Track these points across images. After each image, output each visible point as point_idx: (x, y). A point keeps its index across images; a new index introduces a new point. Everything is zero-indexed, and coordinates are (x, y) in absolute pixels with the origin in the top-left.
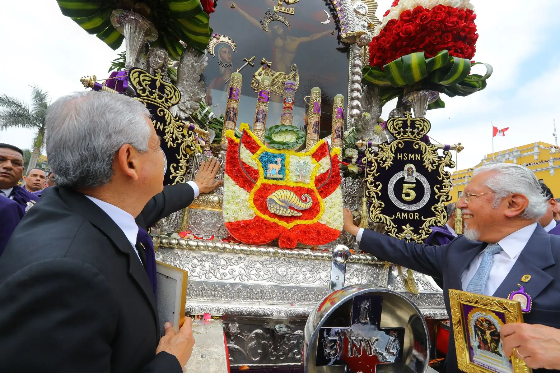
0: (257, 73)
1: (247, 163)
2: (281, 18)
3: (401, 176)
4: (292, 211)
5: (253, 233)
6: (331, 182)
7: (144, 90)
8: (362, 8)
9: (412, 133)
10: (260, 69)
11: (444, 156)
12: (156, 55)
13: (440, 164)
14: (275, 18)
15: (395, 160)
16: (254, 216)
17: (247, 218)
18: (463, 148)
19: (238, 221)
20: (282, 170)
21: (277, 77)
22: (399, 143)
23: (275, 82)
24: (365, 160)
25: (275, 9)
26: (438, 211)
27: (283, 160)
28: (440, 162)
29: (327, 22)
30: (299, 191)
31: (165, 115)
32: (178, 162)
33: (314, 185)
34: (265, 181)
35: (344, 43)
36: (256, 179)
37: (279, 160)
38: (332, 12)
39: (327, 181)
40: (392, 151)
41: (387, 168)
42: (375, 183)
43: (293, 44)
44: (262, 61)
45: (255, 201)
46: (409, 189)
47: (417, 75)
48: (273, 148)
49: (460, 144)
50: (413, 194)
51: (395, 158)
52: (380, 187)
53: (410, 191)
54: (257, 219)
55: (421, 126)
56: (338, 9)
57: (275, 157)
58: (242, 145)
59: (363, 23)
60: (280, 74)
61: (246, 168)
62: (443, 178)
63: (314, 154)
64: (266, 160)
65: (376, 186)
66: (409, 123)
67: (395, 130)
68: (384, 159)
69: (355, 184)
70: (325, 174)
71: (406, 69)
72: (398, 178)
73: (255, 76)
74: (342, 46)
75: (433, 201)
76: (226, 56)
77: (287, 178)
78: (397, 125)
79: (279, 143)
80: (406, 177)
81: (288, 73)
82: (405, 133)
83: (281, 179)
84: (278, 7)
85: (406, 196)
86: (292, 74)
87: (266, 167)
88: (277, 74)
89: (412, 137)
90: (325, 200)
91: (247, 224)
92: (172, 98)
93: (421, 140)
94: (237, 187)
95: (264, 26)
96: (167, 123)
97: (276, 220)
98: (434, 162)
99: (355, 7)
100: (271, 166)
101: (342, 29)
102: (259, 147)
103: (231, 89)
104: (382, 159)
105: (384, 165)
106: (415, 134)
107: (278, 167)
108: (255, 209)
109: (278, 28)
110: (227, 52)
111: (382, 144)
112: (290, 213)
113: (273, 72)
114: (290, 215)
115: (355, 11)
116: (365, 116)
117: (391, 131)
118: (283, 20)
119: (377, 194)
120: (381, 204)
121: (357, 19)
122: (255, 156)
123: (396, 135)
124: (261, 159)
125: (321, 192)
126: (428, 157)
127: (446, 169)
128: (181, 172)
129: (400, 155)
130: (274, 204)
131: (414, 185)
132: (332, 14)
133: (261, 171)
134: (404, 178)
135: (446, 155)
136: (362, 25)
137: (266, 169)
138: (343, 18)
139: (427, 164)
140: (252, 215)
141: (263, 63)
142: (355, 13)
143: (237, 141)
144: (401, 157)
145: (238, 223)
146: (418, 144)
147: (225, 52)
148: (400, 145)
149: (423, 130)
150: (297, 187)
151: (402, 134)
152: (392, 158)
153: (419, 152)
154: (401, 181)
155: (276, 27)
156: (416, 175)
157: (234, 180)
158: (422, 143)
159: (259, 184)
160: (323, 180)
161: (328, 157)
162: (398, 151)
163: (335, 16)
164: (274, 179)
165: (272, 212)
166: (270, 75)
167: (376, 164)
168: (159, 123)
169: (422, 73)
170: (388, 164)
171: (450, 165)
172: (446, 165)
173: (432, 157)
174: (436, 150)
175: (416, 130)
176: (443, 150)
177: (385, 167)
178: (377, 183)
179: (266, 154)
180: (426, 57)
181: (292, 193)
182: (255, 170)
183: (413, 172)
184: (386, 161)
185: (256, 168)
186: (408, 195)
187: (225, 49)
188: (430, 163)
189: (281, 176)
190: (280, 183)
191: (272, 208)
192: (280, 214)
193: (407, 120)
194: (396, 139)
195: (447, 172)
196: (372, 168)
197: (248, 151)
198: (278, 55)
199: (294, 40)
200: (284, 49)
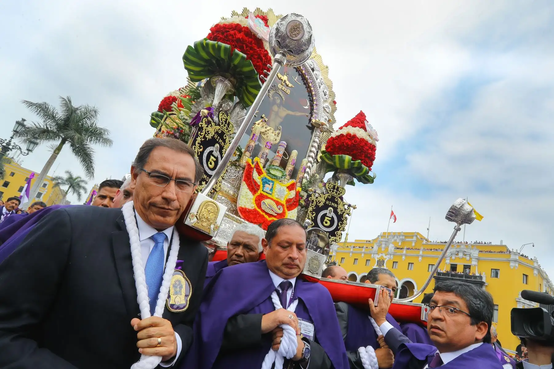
0: (257, 123)
1: (255, 180)
2: (281, 93)
3: (326, 213)
4: (273, 212)
5: (251, 216)
6: (293, 204)
7: (222, 123)
8: (328, 108)
9: (336, 193)
10: (260, 121)
11: (347, 209)
12: (228, 104)
13: (344, 212)
14: (277, 92)
15: (325, 203)
16: (254, 208)
17: (250, 208)
18: (356, 208)
19: (245, 208)
20: (271, 190)
21: (268, 130)
22: (329, 195)
23: (266, 133)
24: (311, 199)
25: (279, 86)
26: (338, 235)
27: (273, 185)
28: (345, 211)
29: (307, 107)
30: (278, 203)
31: (226, 139)
33: (285, 203)
34: (262, 192)
35: (312, 124)
36: (258, 189)
37: (271, 184)
38: (310, 102)
39: (291, 203)
40: (325, 199)
41: (320, 206)
42: (312, 212)
43: (284, 113)
44: (263, 116)
45: (256, 200)
46: (327, 220)
47: (346, 166)
48: (269, 176)
49: (355, 205)
50: (329, 223)
51: (325, 202)
52: (314, 215)
53: (328, 221)
54: (255, 210)
55: (341, 191)
56: (315, 103)
57: (269, 181)
58: (255, 169)
59: (326, 117)
60: (270, 129)
61: (254, 182)
62: (344, 220)
63: (288, 186)
64: (265, 182)
65: (313, 214)
66: (336, 187)
67: (329, 188)
68: (320, 201)
69: (301, 211)
70: (291, 199)
71: (342, 161)
72: (324, 213)
73: (255, 124)
74: (310, 125)
75: (337, 229)
77: (273, 194)
78: (330, 186)
79: (273, 175)
80: (328, 213)
81: (275, 130)
82: (333, 191)
83: (269, 194)
84: (281, 85)
85: (325, 223)
86: (278, 131)
87: (264, 185)
88: (269, 128)
89: (335, 194)
90: (289, 212)
91: (250, 211)
92: (231, 130)
93: (339, 197)
94: (248, 191)
95: (270, 94)
96: (226, 143)
97: (264, 214)
98: (342, 211)
99: (325, 106)
100: (267, 185)
101: (314, 116)
102: (263, 173)
103: (254, 134)
104: (319, 201)
105: (319, 205)
106: (337, 194)
107: (270, 187)
108: (255, 205)
109: (277, 99)
111: (321, 193)
112: (271, 212)
113: (266, 126)
114: (271, 213)
115: (324, 108)
116: (316, 176)
117: (327, 188)
118: (282, 95)
119: (312, 218)
120: (312, 224)
121: (323, 113)
122: (259, 177)
123: (329, 191)
124: (262, 180)
125: (287, 208)
126: (340, 207)
127: (347, 216)
129: (328, 202)
130: (265, 205)
131: (331, 219)
132: (310, 103)
133: (261, 186)
134: (327, 214)
135: (348, 209)
136: (325, 119)
137: (264, 187)
138: (316, 109)
139: (339, 210)
140: (253, 207)
141: (262, 118)
142: (323, 109)
143: (253, 166)
144: (328, 203)
145: (246, 209)
146: (337, 199)
148: (329, 197)
149: (341, 193)
150: (277, 201)
151: (331, 191)
152: (324, 202)
153: (337, 203)
154: (325, 215)
155: (276, 98)
156: (333, 214)
157: (247, 186)
158: (339, 199)
159: (259, 192)
160: (290, 202)
161: (294, 190)
162: (327, 199)
163: (312, 106)
164: (266, 193)
165: (263, 209)
166: (264, 127)
167: (315, 203)
168: (223, 142)
169: (348, 166)
170: (321, 204)
171: (348, 214)
172: (347, 214)
173: (342, 208)
174: (344, 205)
175: (338, 192)
176: (347, 206)
177: (319, 206)
178: (313, 212)
179: (265, 178)
180: (352, 160)
181: (274, 202)
182: (258, 185)
183: (331, 212)
184: (320, 202)
185: (259, 184)
186: (326, 223)
188: (340, 210)
189: (271, 192)
190: (269, 196)
191: (263, 207)
192: (266, 211)
193: (336, 185)
194: (328, 193)
195: (346, 217)
196: (313, 204)
197: (257, 174)
198: (273, 116)
199: (285, 111)
200: (277, 114)
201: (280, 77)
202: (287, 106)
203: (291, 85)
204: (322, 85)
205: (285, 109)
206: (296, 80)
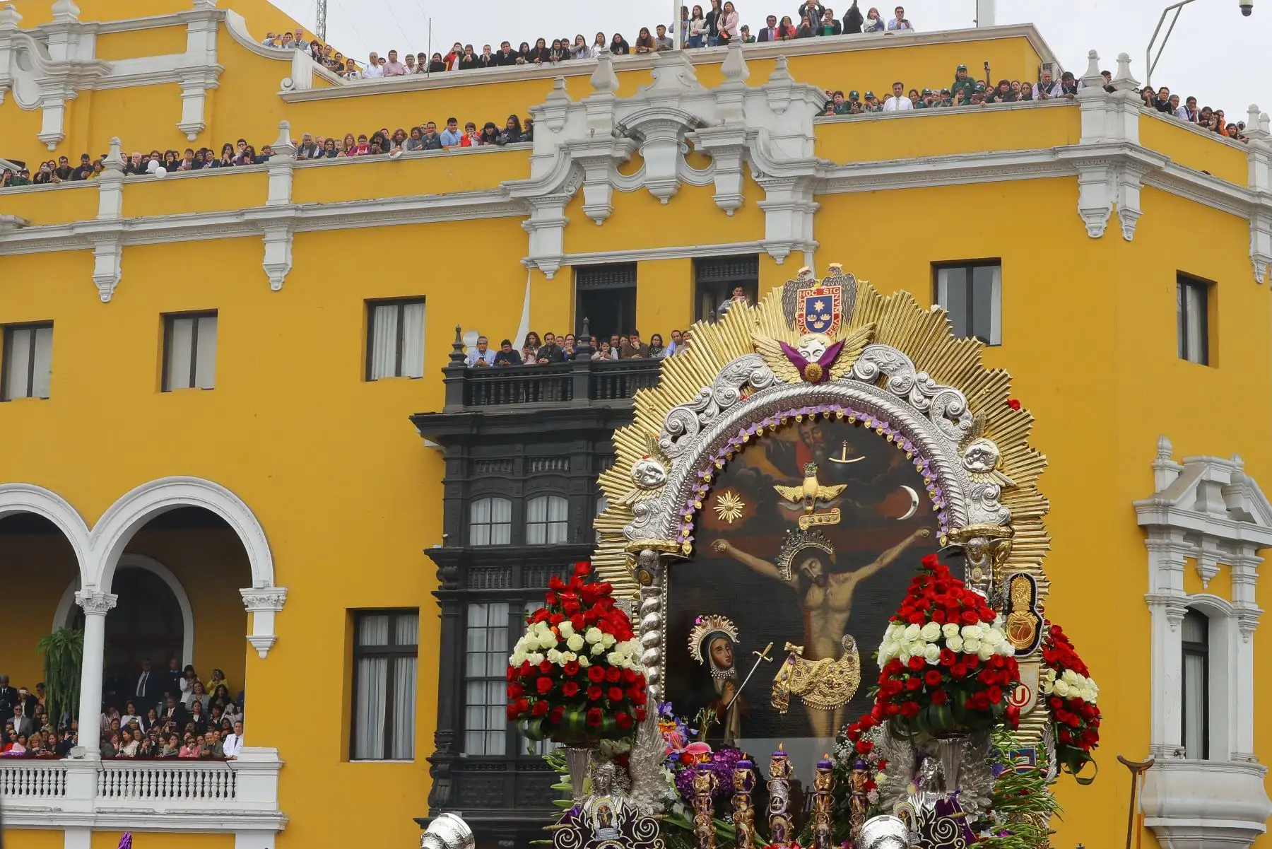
0: (780, 673)
8: (980, 457)
10: (785, 666)
23: (814, 684)
25: (800, 525)
29: (912, 512)
43: (844, 589)
44: (787, 646)
56: (928, 480)
59: (990, 491)
73: (775, 683)
76: (723, 656)
81: (837, 658)
84: (806, 518)
99: (966, 460)
101: (941, 523)
109: (810, 565)
110: (723, 647)
113: (810, 663)
115: (965, 468)
121: (972, 487)
136: (986, 498)
138: (940, 498)
141: (787, 653)
142: (966, 475)
147: (720, 649)
155: (806, 565)
187: (720, 643)
198: (816, 623)
199: (846, 580)
200: (826, 608)
201: (791, 499)
202: (848, 562)
203: (838, 487)
204: (931, 398)
205: (847, 575)
206: (844, 461)
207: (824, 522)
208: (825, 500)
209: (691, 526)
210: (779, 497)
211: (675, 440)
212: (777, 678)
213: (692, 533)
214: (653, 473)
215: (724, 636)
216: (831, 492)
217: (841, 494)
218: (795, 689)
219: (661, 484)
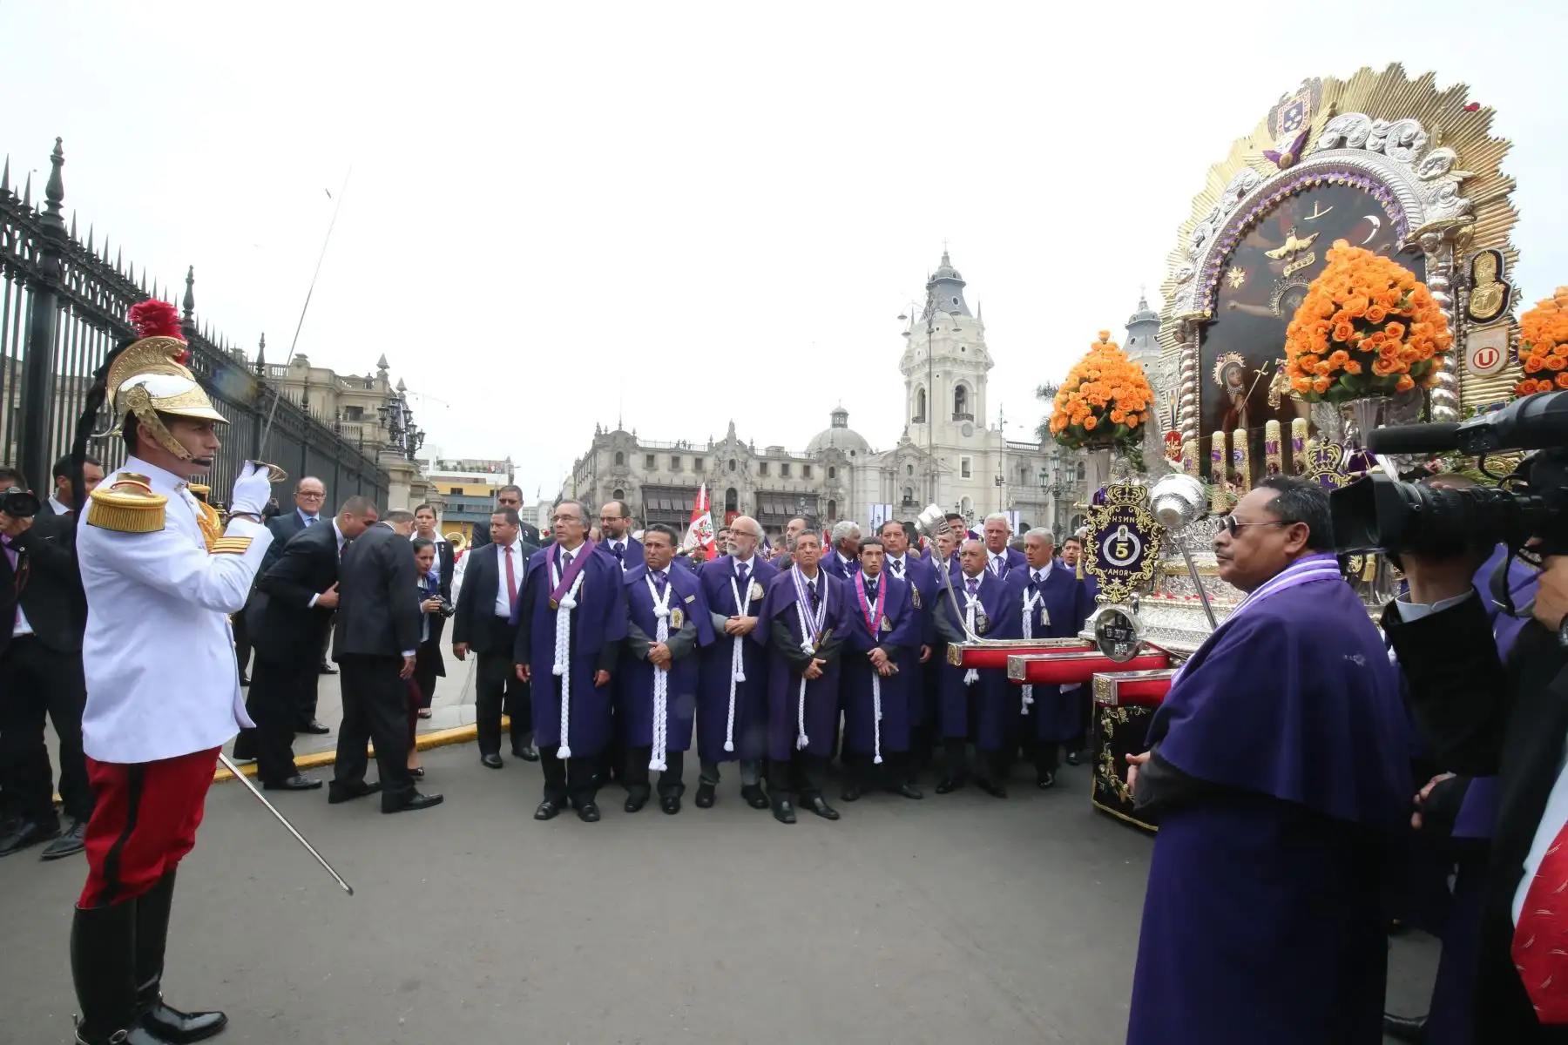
8: (1436, 165)
14: (1287, 288)
32: (1150, 543)
59: (1446, 189)
76: (1235, 379)
84: (1289, 267)
99: (1420, 172)
109: (1293, 300)
110: (1235, 373)
115: (1420, 180)
121: (1428, 193)
128: (1154, 549)
136: (1444, 196)
142: (1421, 186)
147: (1233, 373)
187: (1234, 369)
201: (1277, 257)
206: (1316, 215)
207: (1302, 266)
208: (1302, 250)
209: (1210, 298)
210: (1270, 259)
211: (1198, 246)
212: (1271, 385)
213: (1211, 302)
214: (1185, 272)
215: (1236, 364)
216: (1306, 242)
217: (1314, 240)
218: (1284, 391)
219: (1193, 275)
